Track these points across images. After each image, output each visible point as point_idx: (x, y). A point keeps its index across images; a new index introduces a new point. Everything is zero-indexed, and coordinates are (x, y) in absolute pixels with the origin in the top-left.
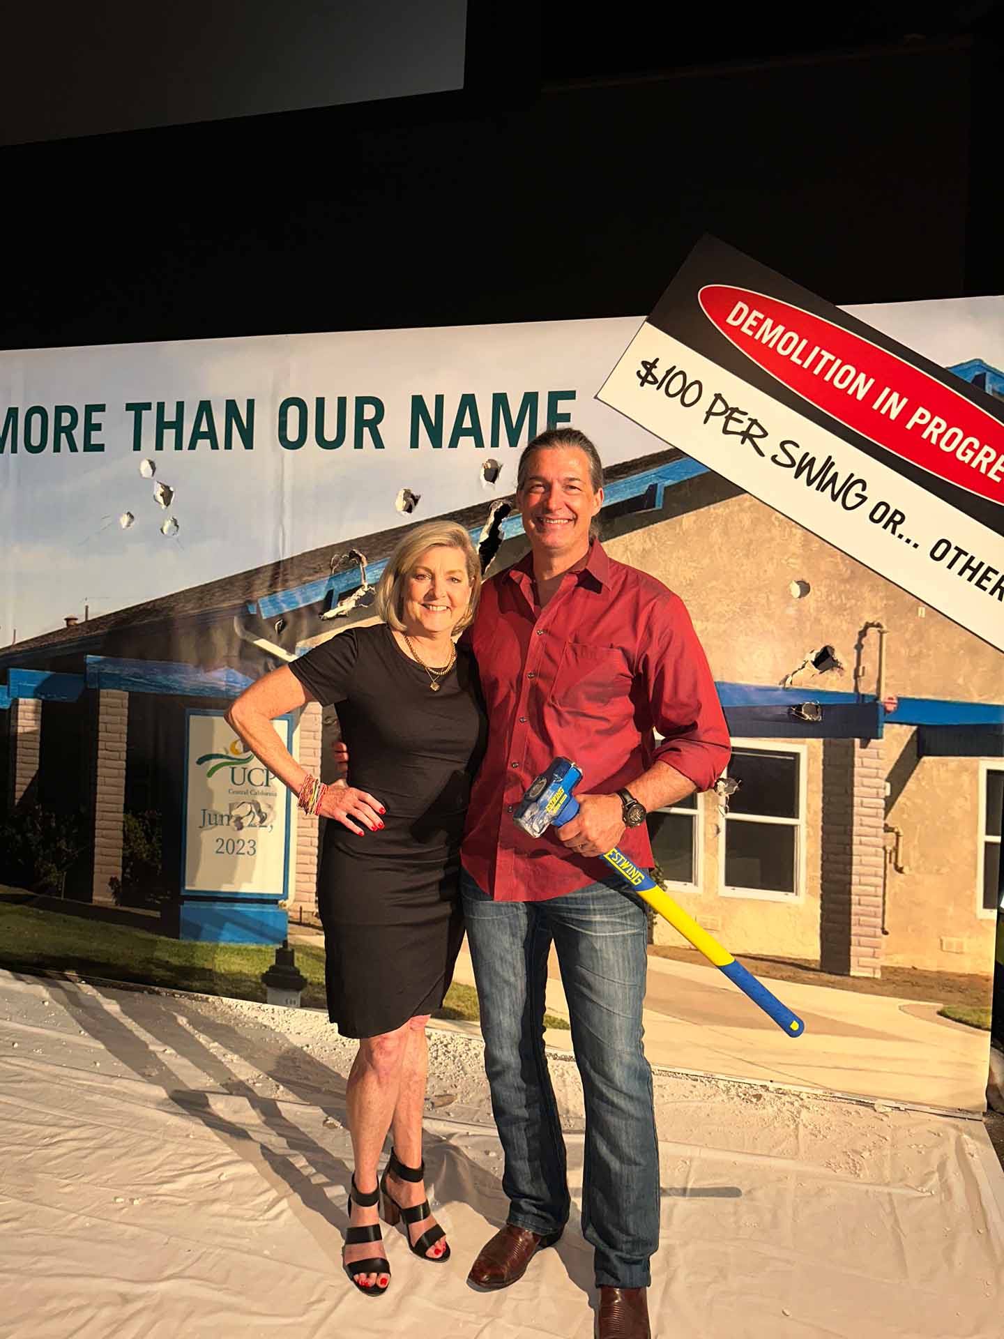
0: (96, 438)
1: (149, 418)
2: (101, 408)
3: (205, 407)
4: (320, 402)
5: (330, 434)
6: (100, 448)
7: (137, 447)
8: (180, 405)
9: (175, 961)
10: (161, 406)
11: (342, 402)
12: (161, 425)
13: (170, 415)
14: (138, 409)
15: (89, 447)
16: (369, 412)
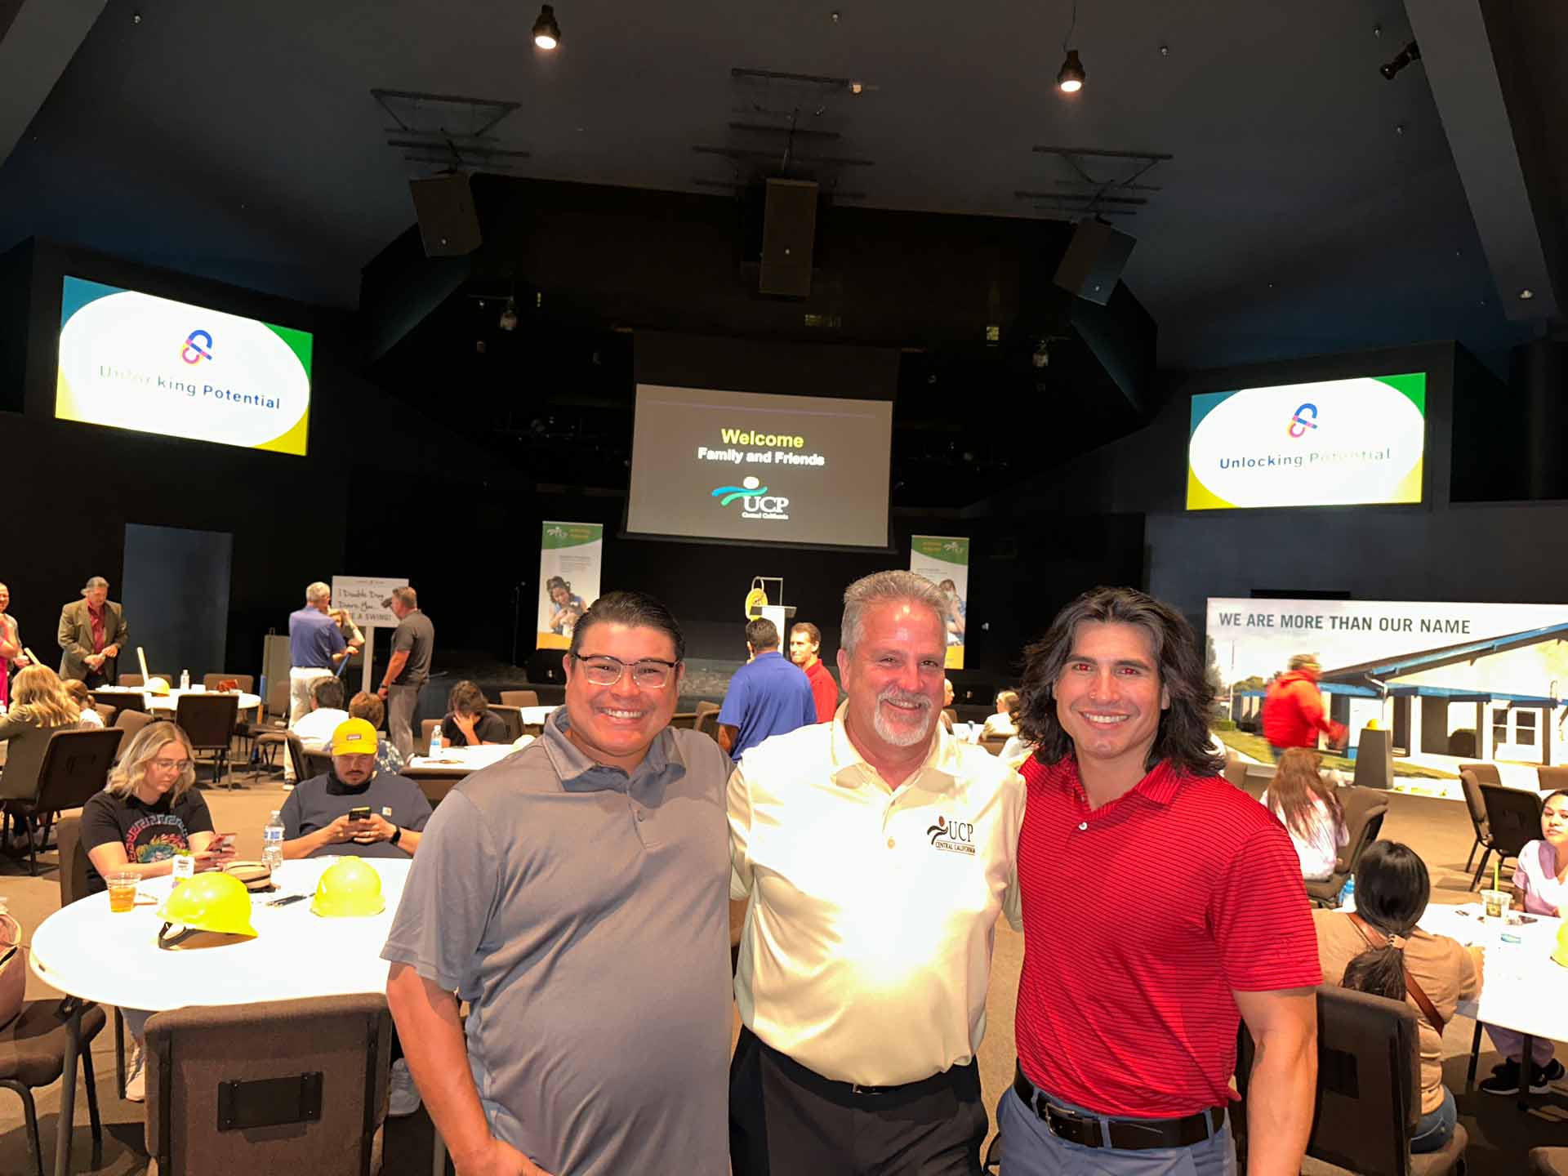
0: (1319, 625)
1: (1337, 622)
2: (1321, 617)
3: (1356, 619)
4: (1392, 620)
5: (1396, 627)
6: (1321, 628)
7: (1333, 627)
8: (1348, 619)
9: (1346, 765)
10: (1341, 618)
11: (1399, 620)
12: (1341, 623)
13: (1344, 620)
14: (1334, 618)
15: (1317, 627)
16: (1408, 622)
